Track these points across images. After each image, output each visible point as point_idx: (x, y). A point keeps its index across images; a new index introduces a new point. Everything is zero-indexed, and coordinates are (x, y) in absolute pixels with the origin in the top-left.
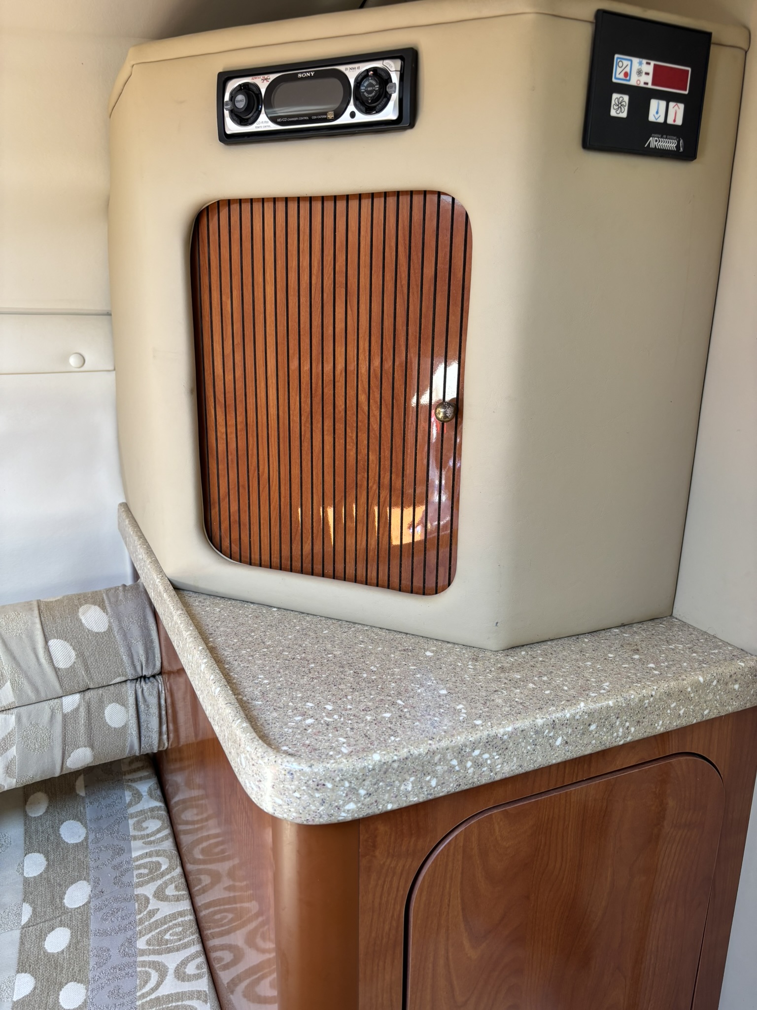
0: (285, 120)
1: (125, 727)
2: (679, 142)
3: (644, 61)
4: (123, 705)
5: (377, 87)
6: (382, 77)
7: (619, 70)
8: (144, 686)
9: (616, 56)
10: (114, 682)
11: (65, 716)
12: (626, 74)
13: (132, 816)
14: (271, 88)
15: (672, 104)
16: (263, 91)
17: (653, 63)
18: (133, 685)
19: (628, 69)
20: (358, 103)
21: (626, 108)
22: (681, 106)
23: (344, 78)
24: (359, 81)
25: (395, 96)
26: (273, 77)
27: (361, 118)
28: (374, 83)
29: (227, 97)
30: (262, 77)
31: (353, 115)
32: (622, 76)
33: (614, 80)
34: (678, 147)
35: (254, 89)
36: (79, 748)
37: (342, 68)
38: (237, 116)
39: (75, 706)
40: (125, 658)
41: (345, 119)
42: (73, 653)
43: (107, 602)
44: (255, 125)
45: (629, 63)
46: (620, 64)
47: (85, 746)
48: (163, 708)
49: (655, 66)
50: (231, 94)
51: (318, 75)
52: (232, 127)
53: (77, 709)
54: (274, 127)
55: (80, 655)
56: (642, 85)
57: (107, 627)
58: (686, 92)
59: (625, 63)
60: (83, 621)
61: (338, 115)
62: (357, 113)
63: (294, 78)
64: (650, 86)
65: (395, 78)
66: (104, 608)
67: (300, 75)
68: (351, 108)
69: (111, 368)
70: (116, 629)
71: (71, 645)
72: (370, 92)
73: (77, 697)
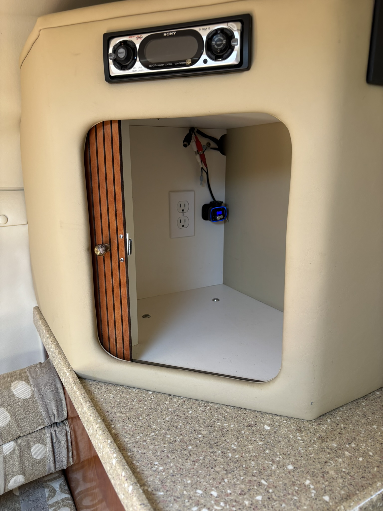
0: (155, 65)
1: (45, 457)
4: (43, 444)
5: (224, 42)
6: (228, 35)
8: (56, 430)
10: (36, 430)
11: (5, 457)
13: (51, 506)
14: (143, 44)
16: (138, 46)
18: (49, 430)
20: (209, 53)
23: (198, 36)
24: (210, 37)
25: (237, 48)
26: (144, 36)
27: (211, 63)
28: (222, 38)
29: (111, 50)
30: (136, 36)
31: (205, 61)
35: (131, 44)
36: (15, 476)
37: (197, 29)
38: (119, 63)
39: (12, 449)
40: (43, 414)
41: (200, 64)
42: (9, 416)
43: (30, 377)
44: (132, 69)
47: (19, 474)
48: (70, 442)
50: (114, 48)
51: (179, 34)
52: (115, 71)
53: (13, 451)
54: (146, 71)
55: (14, 416)
57: (31, 394)
60: (15, 393)
61: (194, 62)
62: (209, 60)
63: (161, 36)
65: (237, 35)
66: (28, 382)
67: (165, 35)
68: (204, 56)
69: (26, 223)
70: (36, 395)
71: (7, 410)
72: (219, 45)
73: (12, 443)
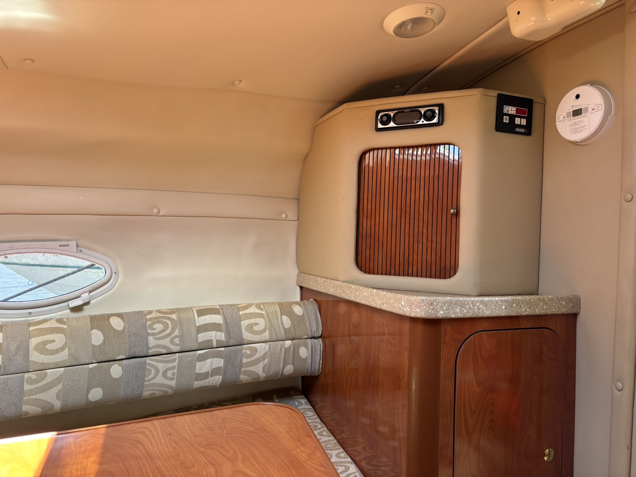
0: (399, 123)
1: (306, 358)
2: (525, 130)
3: (513, 107)
4: (306, 348)
5: (431, 114)
6: (433, 112)
7: (505, 110)
8: (315, 341)
9: (504, 106)
10: (304, 337)
11: (285, 349)
12: (507, 111)
14: (394, 115)
15: (522, 119)
16: (392, 116)
17: (515, 108)
18: (311, 340)
19: (508, 109)
20: (425, 118)
21: (508, 120)
22: (525, 120)
23: (420, 112)
24: (425, 112)
25: (437, 116)
26: (395, 112)
27: (425, 122)
28: (430, 113)
29: (379, 117)
30: (392, 112)
31: (423, 122)
32: (506, 111)
33: (504, 112)
34: (525, 131)
35: (389, 115)
36: (289, 364)
37: (419, 109)
38: (383, 123)
39: (289, 345)
40: (309, 328)
41: (420, 123)
42: (290, 322)
43: (302, 304)
44: (389, 125)
45: (508, 108)
46: (506, 108)
47: (291, 364)
48: (322, 352)
49: (516, 108)
50: (381, 116)
51: (411, 111)
52: (380, 126)
53: (290, 347)
54: (395, 125)
55: (292, 323)
56: (512, 114)
57: (302, 314)
58: (526, 116)
59: (507, 108)
60: (294, 310)
61: (418, 122)
62: (424, 121)
63: (403, 112)
64: (515, 114)
65: (437, 112)
66: (301, 306)
67: (405, 111)
68: (422, 120)
69: (297, 219)
70: (305, 315)
71: (290, 319)
72: (429, 115)
73: (290, 341)
